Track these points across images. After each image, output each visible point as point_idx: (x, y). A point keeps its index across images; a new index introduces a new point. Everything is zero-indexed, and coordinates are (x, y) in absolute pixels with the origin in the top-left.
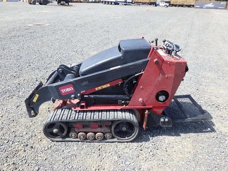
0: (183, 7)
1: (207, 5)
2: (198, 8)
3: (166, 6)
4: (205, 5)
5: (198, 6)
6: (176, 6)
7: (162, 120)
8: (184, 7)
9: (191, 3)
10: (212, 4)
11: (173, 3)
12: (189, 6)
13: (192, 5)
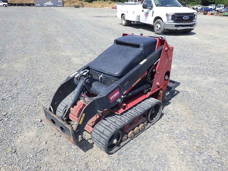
0: (23, 6)
1: (46, 3)
2: (39, 6)
3: (4, 6)
4: (45, 4)
5: (39, 5)
6: (15, 6)
7: (167, 94)
8: (25, 6)
9: (30, 2)
10: (50, 2)
11: (11, 2)
12: (29, 5)
13: (32, 4)
